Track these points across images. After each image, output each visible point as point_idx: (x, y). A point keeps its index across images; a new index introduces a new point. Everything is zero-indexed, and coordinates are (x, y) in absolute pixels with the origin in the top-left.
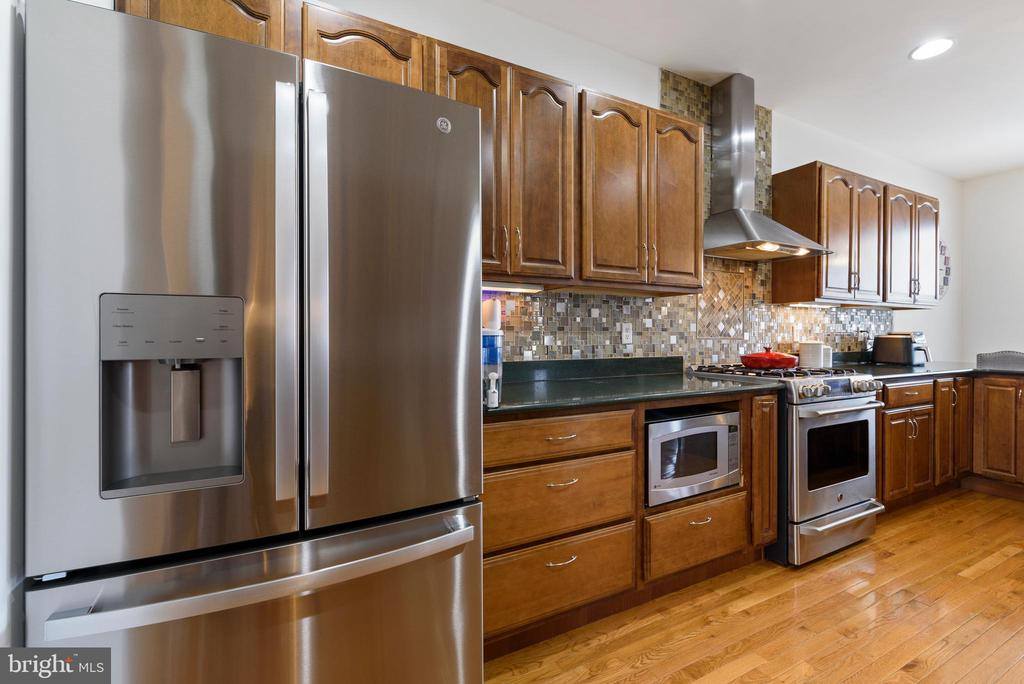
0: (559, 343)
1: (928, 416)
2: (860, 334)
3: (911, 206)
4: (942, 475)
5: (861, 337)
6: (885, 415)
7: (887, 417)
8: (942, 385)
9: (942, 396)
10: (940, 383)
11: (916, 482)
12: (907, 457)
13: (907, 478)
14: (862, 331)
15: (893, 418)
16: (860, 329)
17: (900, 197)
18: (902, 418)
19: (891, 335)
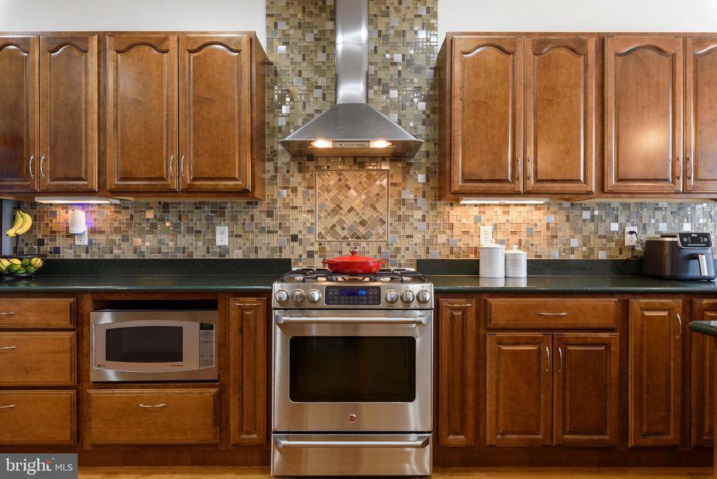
0: (148, 244)
1: (603, 348)
2: (628, 237)
3: (674, 56)
4: (644, 435)
5: (630, 240)
6: (486, 335)
7: (488, 339)
8: (643, 306)
9: (645, 323)
10: (636, 304)
11: (569, 433)
12: (542, 396)
13: (542, 424)
14: (631, 233)
15: (503, 342)
16: (628, 229)
17: (640, 47)
18: (527, 344)
19: (662, 236)
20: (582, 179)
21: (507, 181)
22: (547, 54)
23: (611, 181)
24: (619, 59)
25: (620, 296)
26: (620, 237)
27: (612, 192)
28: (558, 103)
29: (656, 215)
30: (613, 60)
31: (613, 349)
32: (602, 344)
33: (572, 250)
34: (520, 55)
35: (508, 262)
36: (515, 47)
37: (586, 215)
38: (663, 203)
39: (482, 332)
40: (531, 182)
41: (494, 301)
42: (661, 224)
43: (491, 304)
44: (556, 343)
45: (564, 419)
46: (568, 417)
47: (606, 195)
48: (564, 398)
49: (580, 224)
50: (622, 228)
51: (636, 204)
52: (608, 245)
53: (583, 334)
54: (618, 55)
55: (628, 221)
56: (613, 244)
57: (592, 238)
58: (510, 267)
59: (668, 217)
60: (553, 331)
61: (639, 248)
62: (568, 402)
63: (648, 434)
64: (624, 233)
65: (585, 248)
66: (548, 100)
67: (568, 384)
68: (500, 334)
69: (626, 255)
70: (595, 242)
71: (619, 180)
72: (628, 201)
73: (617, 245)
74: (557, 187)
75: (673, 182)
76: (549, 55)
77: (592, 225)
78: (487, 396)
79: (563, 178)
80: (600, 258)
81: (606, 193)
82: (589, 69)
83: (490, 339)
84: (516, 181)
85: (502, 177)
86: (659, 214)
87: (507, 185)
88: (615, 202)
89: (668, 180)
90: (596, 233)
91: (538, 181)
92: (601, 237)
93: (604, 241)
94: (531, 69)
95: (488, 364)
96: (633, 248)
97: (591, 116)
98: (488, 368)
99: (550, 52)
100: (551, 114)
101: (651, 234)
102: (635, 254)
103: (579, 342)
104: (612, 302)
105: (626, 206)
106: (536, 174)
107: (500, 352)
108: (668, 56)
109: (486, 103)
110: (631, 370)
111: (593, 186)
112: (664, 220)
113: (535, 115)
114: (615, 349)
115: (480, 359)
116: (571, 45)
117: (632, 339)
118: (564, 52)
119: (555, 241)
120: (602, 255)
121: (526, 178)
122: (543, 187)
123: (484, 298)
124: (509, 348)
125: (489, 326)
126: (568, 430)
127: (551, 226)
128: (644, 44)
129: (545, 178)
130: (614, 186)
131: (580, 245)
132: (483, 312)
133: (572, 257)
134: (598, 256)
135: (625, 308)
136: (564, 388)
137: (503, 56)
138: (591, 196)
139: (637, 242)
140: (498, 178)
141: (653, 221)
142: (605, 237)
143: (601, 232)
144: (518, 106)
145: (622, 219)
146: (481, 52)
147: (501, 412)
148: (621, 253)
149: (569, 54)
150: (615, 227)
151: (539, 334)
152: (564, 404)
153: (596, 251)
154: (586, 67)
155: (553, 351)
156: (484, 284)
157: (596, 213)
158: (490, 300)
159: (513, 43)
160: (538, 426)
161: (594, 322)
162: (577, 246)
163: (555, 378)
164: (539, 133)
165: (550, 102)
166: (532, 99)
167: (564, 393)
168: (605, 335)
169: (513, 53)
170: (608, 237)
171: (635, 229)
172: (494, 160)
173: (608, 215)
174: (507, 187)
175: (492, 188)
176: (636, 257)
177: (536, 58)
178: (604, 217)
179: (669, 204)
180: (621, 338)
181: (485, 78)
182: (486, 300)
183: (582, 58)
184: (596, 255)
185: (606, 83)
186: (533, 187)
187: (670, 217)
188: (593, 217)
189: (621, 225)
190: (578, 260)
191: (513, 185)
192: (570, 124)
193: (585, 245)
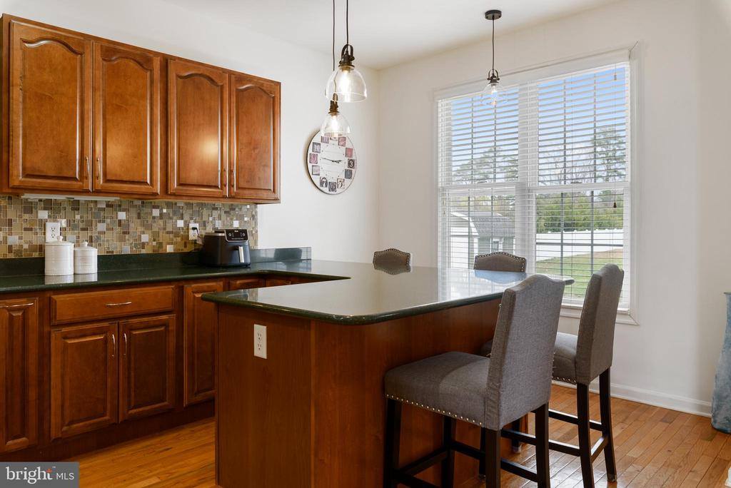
1: (163, 328)
2: (191, 232)
3: (222, 87)
4: (196, 394)
5: (193, 235)
6: (50, 333)
7: (53, 335)
8: (194, 290)
9: (196, 304)
10: (189, 289)
11: (135, 407)
12: (109, 380)
13: (109, 406)
14: (194, 229)
15: (68, 336)
16: (192, 225)
17: (196, 75)
18: (94, 334)
19: (216, 232)
20: (148, 182)
21: (75, 179)
22: (116, 62)
23: (174, 184)
24: (180, 80)
25: (176, 283)
26: (185, 232)
27: (174, 195)
28: (127, 110)
29: (214, 214)
30: (175, 81)
31: (171, 328)
32: (162, 325)
33: (143, 245)
34: (88, 57)
35: (78, 259)
36: (83, 47)
37: (156, 212)
38: (218, 204)
39: (46, 329)
40: (100, 181)
41: (59, 298)
42: (217, 221)
43: (56, 302)
44: (121, 330)
45: (129, 396)
46: (133, 394)
47: (169, 197)
48: (129, 378)
49: (150, 220)
50: (187, 224)
51: (198, 204)
52: (175, 240)
53: (145, 319)
54: (179, 77)
55: (191, 219)
56: (179, 239)
57: (161, 234)
58: (79, 263)
59: (222, 217)
60: (119, 320)
61: (200, 242)
62: (133, 380)
63: (199, 392)
64: (188, 229)
65: (154, 243)
66: (117, 105)
67: (132, 365)
68: (65, 330)
69: (190, 248)
70: (163, 237)
71: (180, 184)
72: (191, 201)
73: (182, 239)
74: (126, 187)
75: (222, 189)
76: (118, 63)
77: (161, 222)
78: (52, 391)
79: (131, 179)
80: (168, 251)
81: (170, 195)
82: (155, 85)
83: (55, 335)
84: (85, 180)
85: (69, 174)
86: (215, 213)
87: (74, 183)
88: (181, 203)
89: (218, 187)
90: (165, 229)
91: (106, 181)
92: (168, 233)
93: (171, 236)
94: (99, 73)
95: (53, 359)
96: (195, 242)
97: (156, 126)
98: (53, 364)
99: (119, 61)
100: (120, 119)
101: (210, 230)
102: (197, 247)
103: (142, 326)
104: (169, 289)
105: (189, 205)
106: (105, 174)
107: (66, 346)
108: (218, 86)
109: (50, 98)
110: (185, 344)
111: (158, 189)
112: (220, 218)
113: (104, 118)
114: (172, 327)
115: (44, 356)
116: (138, 59)
117: (186, 317)
118: (132, 64)
119: (127, 237)
120: (170, 249)
121: (95, 177)
122: (112, 187)
123: (48, 295)
124: (76, 341)
125: (54, 322)
126: (132, 405)
127: (123, 222)
128: (200, 73)
129: (114, 178)
130: (176, 189)
131: (150, 239)
132: (48, 310)
133: (143, 251)
134: (166, 250)
135: (181, 292)
136: (129, 369)
137: (70, 54)
138: (157, 197)
139: (198, 236)
140: (65, 175)
141: (211, 219)
142: (172, 232)
143: (169, 228)
144: (86, 107)
145: (186, 217)
146: (45, 45)
147: (67, 404)
148: (185, 246)
149: (137, 67)
150: (180, 224)
151: (106, 324)
152: (129, 383)
153: (164, 245)
154: (152, 82)
155: (119, 337)
156: (49, 282)
157: (165, 211)
158: (55, 297)
159: (81, 44)
160: (105, 409)
161: (154, 307)
162: (147, 241)
163: (121, 361)
164: (108, 135)
165: (119, 107)
166: (101, 102)
167: (129, 373)
168: (164, 317)
169: (81, 54)
170: (176, 233)
171: (197, 225)
172: (61, 157)
173: (175, 213)
174: (76, 185)
175: (58, 184)
176: (198, 249)
177: (105, 63)
178: (171, 215)
179: (223, 204)
180: (177, 318)
181: (51, 72)
182: (50, 297)
183: (148, 73)
184: (164, 248)
185: (169, 99)
186: (102, 186)
187: (224, 216)
188: (161, 214)
189: (185, 222)
190: (148, 254)
191: (81, 183)
192: (138, 131)
193: (154, 240)
